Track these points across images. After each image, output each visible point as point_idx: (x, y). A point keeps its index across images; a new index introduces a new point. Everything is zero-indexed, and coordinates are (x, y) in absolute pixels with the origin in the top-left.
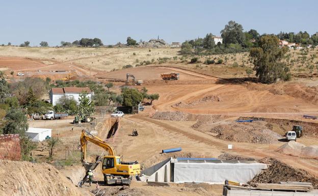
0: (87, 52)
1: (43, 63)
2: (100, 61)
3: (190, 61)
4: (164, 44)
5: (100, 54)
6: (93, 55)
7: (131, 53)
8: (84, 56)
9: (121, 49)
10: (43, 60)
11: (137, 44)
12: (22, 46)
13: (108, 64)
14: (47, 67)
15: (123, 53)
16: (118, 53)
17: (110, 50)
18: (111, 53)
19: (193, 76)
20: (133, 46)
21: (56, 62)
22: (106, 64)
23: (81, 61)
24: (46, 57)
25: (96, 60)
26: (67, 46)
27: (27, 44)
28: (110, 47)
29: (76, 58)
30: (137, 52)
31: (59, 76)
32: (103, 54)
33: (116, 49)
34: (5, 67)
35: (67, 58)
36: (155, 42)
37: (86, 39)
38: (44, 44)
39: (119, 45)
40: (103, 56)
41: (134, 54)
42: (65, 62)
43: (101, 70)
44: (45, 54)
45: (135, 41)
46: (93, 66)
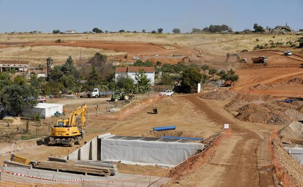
0: (211, 38)
1: (165, 48)
2: (221, 47)
3: (299, 45)
4: (290, 31)
5: (224, 40)
6: (217, 41)
7: (255, 39)
8: (208, 42)
9: (246, 35)
10: (165, 45)
11: (264, 31)
12: (153, 32)
13: (229, 49)
14: (166, 51)
15: (247, 39)
16: (242, 39)
17: (236, 36)
18: (236, 39)
19: (295, 59)
20: (259, 32)
21: (177, 47)
22: (227, 49)
23: (203, 46)
24: (169, 42)
25: (218, 45)
26: (196, 32)
27: (160, 31)
28: (237, 33)
29: (198, 43)
30: (260, 38)
31: (174, 60)
32: (228, 40)
33: (242, 36)
34: (124, 51)
35: (189, 44)
36: (281, 28)
37: (215, 26)
38: (176, 31)
39: (246, 32)
40: (226, 41)
41: (257, 40)
42: (187, 47)
43: (219, 55)
44: (170, 40)
45: (262, 28)
46: (213, 51)
